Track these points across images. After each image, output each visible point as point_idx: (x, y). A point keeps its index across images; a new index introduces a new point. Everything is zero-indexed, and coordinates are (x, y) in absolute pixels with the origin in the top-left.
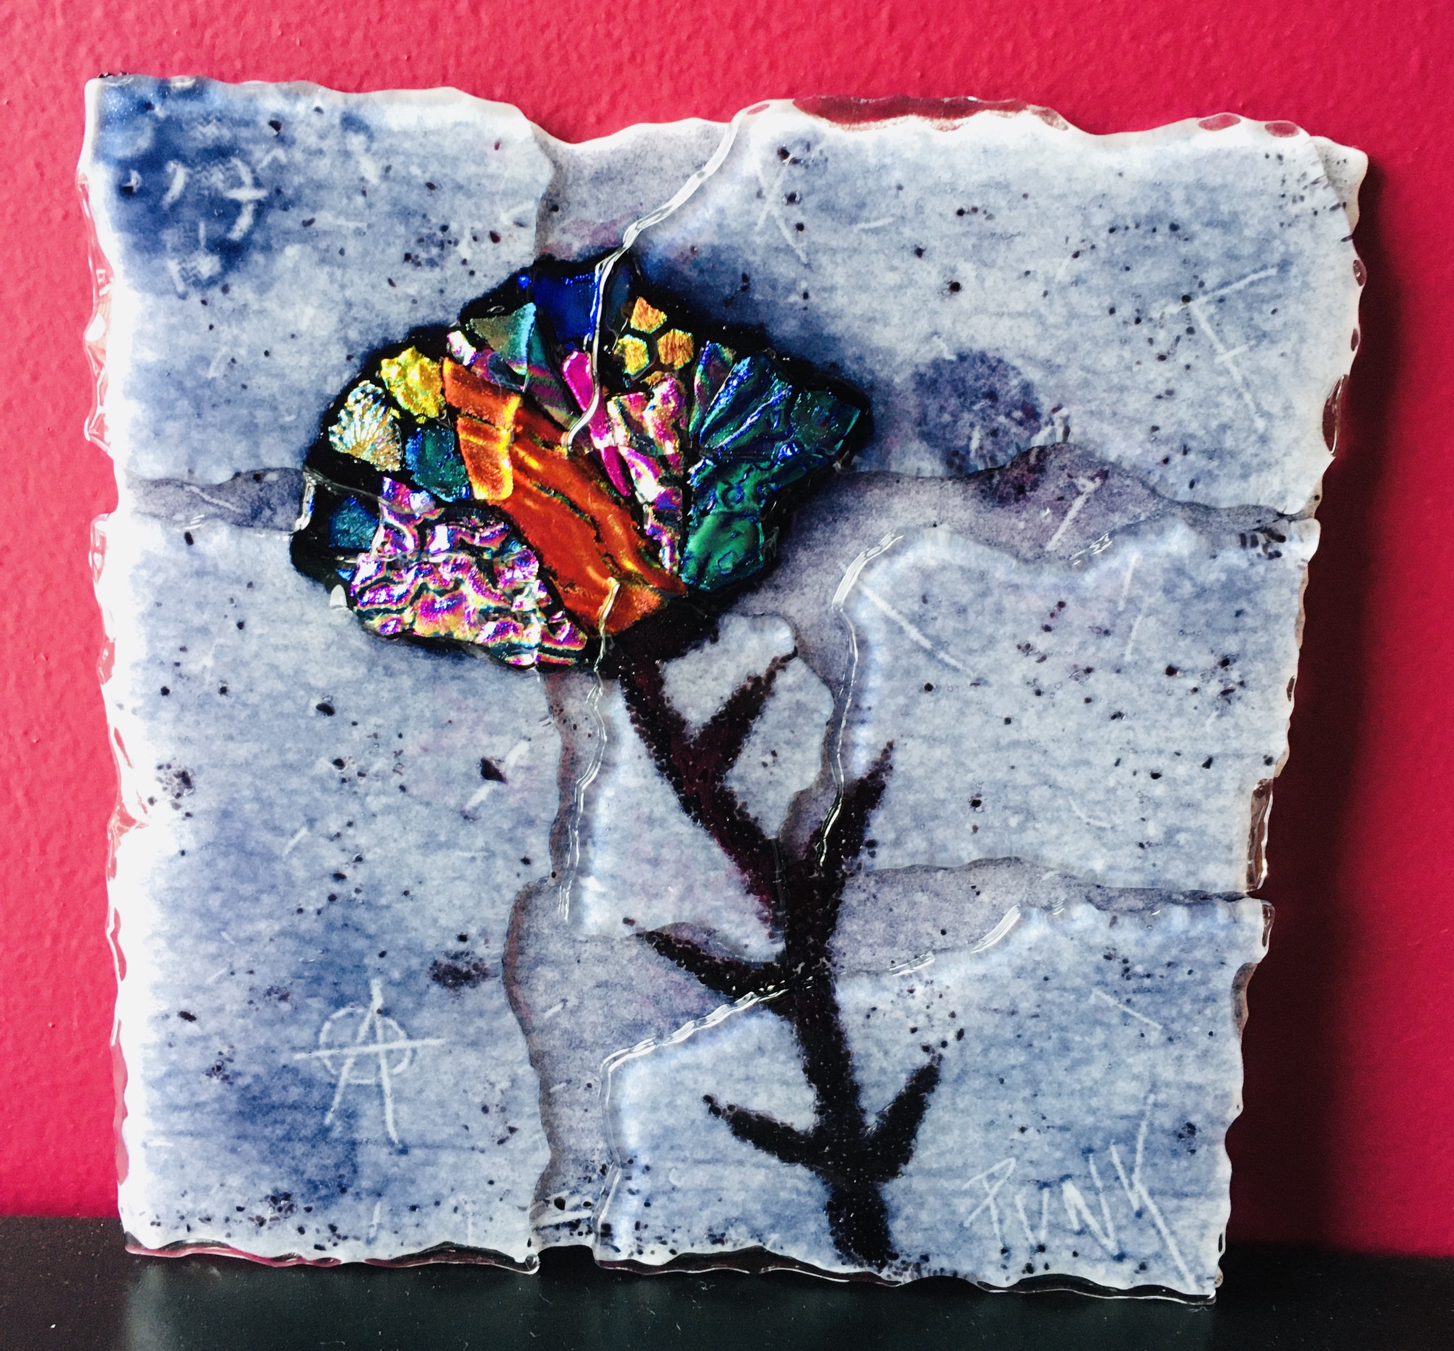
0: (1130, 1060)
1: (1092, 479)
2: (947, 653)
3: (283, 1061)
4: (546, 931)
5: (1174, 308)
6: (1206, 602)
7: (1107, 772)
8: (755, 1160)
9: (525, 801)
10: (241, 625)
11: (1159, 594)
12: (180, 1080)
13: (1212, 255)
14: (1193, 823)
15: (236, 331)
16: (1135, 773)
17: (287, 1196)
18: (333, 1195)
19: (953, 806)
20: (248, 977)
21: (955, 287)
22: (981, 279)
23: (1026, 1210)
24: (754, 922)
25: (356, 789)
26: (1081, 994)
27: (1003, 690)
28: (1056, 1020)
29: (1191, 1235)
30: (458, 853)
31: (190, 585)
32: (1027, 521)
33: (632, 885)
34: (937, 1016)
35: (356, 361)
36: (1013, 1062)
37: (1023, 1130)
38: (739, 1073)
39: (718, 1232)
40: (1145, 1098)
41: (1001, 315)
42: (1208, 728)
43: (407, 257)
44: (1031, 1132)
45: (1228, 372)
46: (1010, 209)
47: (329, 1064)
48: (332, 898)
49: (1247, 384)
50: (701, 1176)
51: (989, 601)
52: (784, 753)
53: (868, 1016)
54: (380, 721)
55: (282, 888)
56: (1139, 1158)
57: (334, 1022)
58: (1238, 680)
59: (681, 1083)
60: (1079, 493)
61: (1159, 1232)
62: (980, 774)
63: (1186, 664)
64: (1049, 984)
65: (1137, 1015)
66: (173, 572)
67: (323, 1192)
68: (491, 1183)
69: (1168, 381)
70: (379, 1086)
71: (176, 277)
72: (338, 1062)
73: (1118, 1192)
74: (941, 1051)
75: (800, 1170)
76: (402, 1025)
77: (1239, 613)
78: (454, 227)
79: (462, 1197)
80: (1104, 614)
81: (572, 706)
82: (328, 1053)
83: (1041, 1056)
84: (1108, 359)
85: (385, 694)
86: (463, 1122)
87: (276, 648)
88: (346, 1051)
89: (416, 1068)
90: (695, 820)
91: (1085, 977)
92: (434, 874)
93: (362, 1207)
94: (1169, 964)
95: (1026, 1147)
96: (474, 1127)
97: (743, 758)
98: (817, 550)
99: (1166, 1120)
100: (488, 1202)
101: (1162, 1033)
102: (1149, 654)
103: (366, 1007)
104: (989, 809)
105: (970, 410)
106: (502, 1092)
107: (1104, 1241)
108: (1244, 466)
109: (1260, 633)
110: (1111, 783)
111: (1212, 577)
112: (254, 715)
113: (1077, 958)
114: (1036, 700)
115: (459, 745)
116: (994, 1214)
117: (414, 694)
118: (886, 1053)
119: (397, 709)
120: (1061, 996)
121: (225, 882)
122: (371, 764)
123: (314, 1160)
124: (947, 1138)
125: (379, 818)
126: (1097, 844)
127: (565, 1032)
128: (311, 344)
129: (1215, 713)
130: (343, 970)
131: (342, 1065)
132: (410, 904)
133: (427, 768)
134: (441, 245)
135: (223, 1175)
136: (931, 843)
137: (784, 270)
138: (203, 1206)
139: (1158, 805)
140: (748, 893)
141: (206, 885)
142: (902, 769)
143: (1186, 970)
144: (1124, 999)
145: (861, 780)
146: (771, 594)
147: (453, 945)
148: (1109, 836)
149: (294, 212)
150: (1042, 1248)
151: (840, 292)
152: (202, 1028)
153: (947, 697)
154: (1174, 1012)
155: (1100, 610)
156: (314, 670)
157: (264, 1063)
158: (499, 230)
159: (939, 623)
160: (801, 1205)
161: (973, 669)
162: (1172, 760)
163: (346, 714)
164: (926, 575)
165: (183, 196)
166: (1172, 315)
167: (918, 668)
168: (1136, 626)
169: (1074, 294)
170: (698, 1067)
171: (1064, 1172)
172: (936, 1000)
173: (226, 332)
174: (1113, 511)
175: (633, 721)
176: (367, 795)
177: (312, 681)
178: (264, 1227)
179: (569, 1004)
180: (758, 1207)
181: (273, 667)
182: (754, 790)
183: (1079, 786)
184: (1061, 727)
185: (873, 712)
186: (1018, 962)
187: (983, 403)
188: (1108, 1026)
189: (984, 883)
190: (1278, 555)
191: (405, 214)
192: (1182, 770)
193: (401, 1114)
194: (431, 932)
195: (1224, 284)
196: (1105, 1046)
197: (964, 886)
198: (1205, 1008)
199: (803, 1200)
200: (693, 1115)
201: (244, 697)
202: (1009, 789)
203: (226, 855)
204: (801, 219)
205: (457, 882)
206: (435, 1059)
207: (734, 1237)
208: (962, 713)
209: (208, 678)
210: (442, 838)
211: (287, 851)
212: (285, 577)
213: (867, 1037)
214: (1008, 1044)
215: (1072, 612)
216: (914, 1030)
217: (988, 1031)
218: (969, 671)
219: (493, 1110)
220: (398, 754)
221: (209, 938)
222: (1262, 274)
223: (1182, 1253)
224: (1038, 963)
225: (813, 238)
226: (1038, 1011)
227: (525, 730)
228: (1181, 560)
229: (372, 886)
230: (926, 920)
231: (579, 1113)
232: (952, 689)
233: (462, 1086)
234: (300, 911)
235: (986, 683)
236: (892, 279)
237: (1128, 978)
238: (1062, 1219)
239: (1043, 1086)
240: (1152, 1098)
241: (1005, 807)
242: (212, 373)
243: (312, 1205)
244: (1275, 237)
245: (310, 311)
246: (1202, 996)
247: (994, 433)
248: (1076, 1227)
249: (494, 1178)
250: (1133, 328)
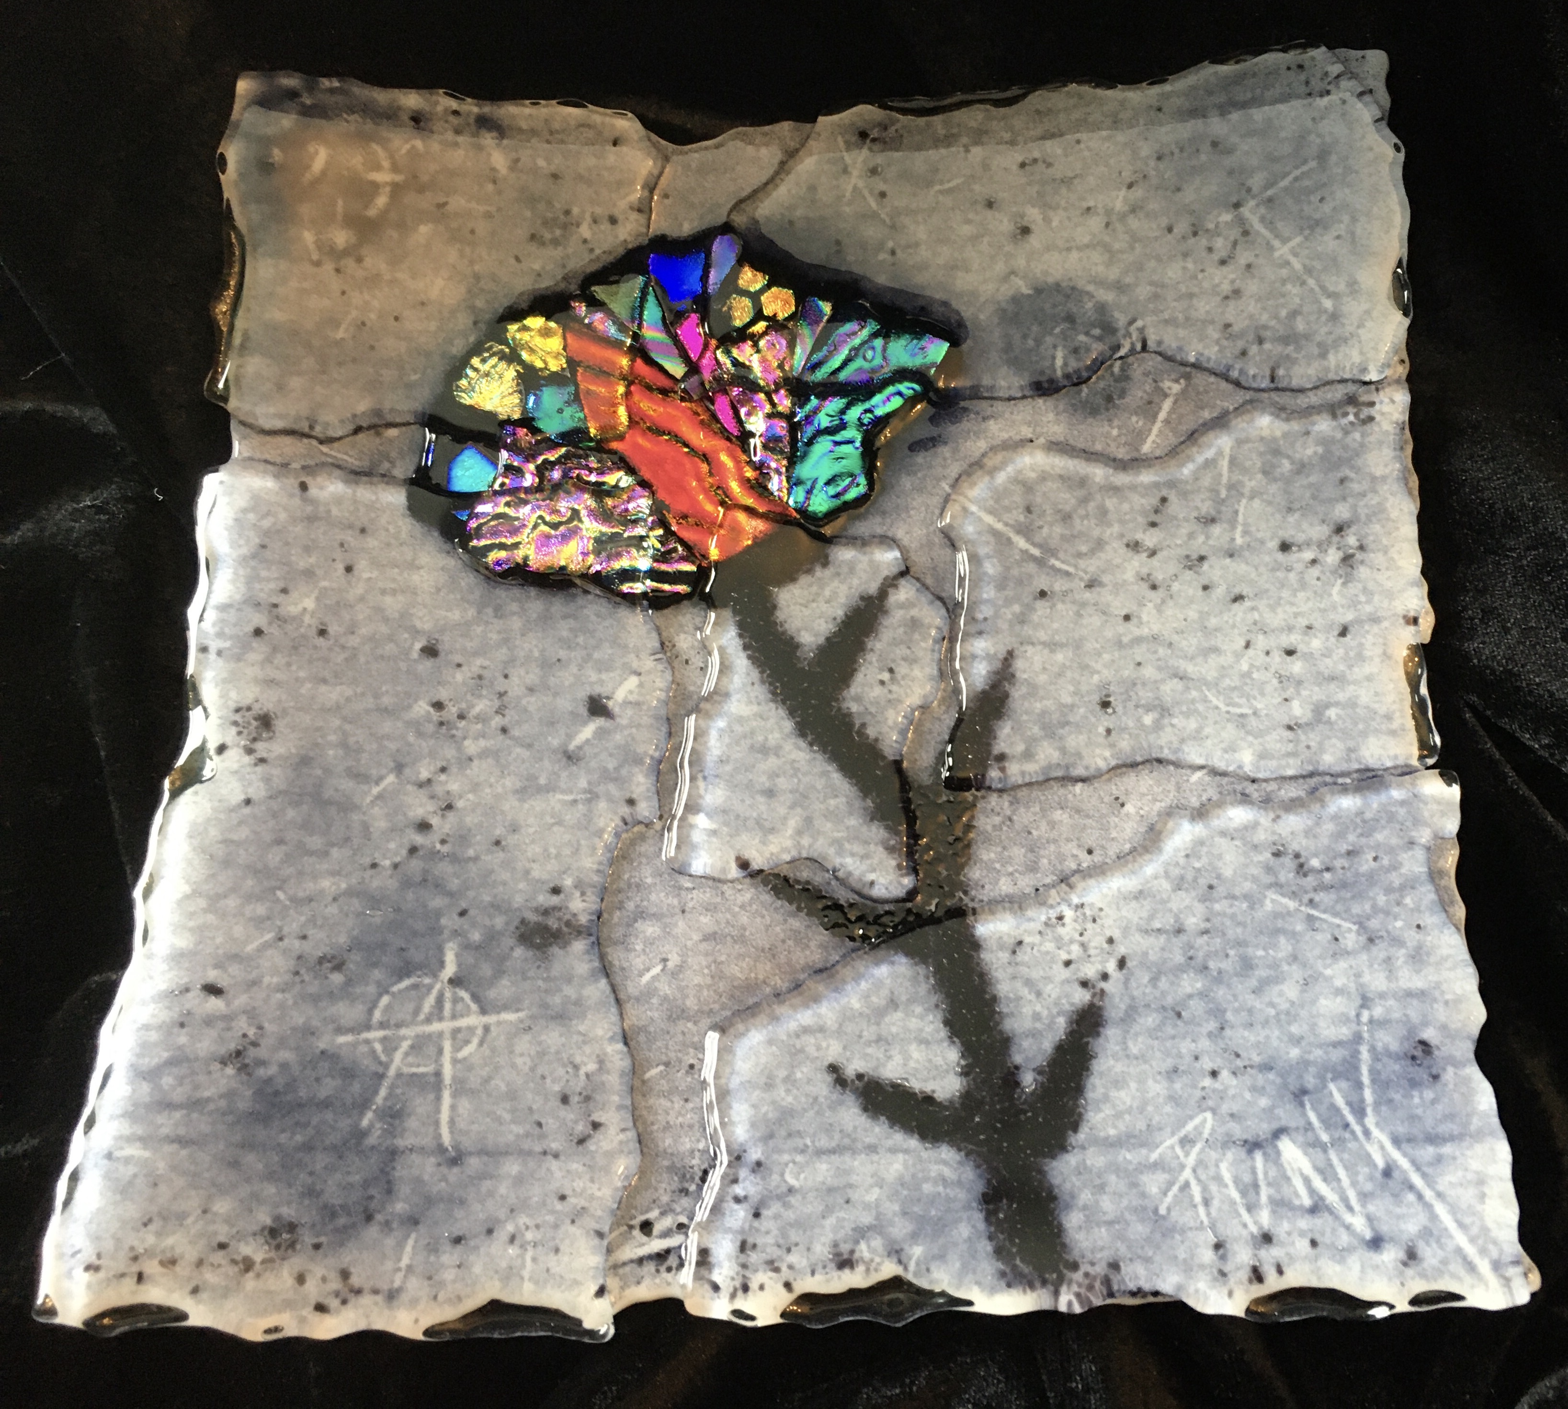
0: (1328, 972)
1: (1177, 381)
2: (1057, 559)
3: (322, 1045)
4: (649, 880)
5: (1227, 217)
6: (1308, 476)
7: (1238, 656)
8: (890, 1143)
9: (633, 739)
10: (349, 569)
11: (1259, 476)
12: (183, 1070)
13: (1254, 162)
14: (1341, 696)
15: (367, 297)
16: (1268, 653)
17: (292, 1227)
18: (354, 1226)
19: (1082, 710)
20: (297, 943)
21: (1025, 231)
22: (1047, 220)
23: (1237, 1181)
24: (880, 853)
25: (454, 732)
26: (1253, 901)
27: (1118, 587)
28: (1231, 934)
29: (1467, 1196)
30: (559, 796)
31: (299, 529)
32: (1119, 428)
33: (746, 819)
34: (1092, 944)
35: (482, 326)
36: (1189, 990)
37: (1214, 1074)
38: (869, 1033)
39: (845, 1248)
40: (1358, 1015)
41: (1069, 249)
42: (1336, 597)
43: (533, 237)
44: (1225, 1074)
45: (1288, 263)
46: (1066, 156)
47: (378, 1047)
48: (413, 850)
49: (1309, 271)
50: (823, 1170)
51: (1092, 505)
52: (902, 669)
53: (1014, 952)
54: (486, 663)
55: (356, 841)
56: (1368, 1095)
57: (393, 995)
58: (1357, 544)
59: (802, 1051)
60: (1166, 396)
61: (1420, 1197)
62: (1107, 674)
63: (1300, 538)
64: (1215, 894)
65: (1323, 916)
66: (283, 516)
67: (342, 1221)
68: (563, 1198)
69: (1233, 282)
70: (438, 1074)
71: (312, 246)
72: (390, 1046)
73: (1352, 1145)
74: (1103, 985)
75: (947, 1153)
76: (475, 998)
77: (1342, 481)
78: (576, 211)
79: (523, 1220)
80: (1208, 503)
81: (684, 642)
82: (380, 1034)
83: (1219, 978)
84: (1173, 272)
85: (494, 636)
86: (536, 1117)
87: (383, 592)
88: (403, 1031)
89: (486, 1050)
90: (811, 744)
91: (1255, 879)
92: (531, 820)
93: (390, 1242)
94: (1349, 853)
95: (1222, 1096)
96: (550, 1124)
97: (859, 677)
98: (919, 475)
99: (1389, 1040)
100: (556, 1226)
101: (1358, 933)
102: (1260, 535)
103: (435, 976)
104: (1120, 709)
105: (1051, 334)
106: (587, 1075)
107: (1348, 1218)
108: (1319, 345)
109: (1370, 495)
110: (1245, 667)
111: (1309, 452)
112: (352, 659)
113: (1242, 859)
114: (1152, 594)
115: (567, 683)
116: (1196, 1191)
117: (523, 635)
118: (1039, 994)
119: (504, 650)
120: (1231, 906)
121: (292, 835)
122: (473, 706)
123: (338, 1176)
124: (1122, 1094)
125: (476, 762)
126: (1242, 734)
127: (665, 998)
128: (440, 312)
129: (1340, 581)
130: (415, 934)
131: (396, 1049)
132: (501, 855)
133: (531, 708)
134: (565, 227)
135: (210, 1197)
136: (1063, 750)
137: (871, 232)
138: (170, 1241)
139: (1299, 683)
140: (872, 820)
141: (268, 837)
142: (1025, 676)
143: (1370, 856)
144: (1305, 900)
145: (984, 692)
146: (878, 519)
147: (545, 899)
148: (1253, 722)
149: (428, 194)
150: (1267, 1238)
151: (923, 247)
152: (228, 1005)
153: (1063, 602)
154: (1367, 907)
155: (1203, 501)
156: (420, 614)
157: (298, 1048)
158: (616, 213)
159: (1045, 531)
160: (948, 1199)
161: (1086, 573)
162: (1306, 634)
163: (450, 657)
164: (1028, 487)
165: (324, 173)
166: (1226, 223)
167: (1030, 576)
168: (1241, 510)
169: (1134, 223)
170: (821, 1029)
171: (1275, 1125)
172: (1089, 925)
173: (357, 298)
174: (1202, 408)
175: (746, 647)
176: (465, 738)
177: (419, 625)
178: (251, 1274)
179: (670, 964)
180: (896, 1207)
181: (379, 610)
182: (873, 710)
183: (1211, 675)
184: (1181, 617)
185: (989, 622)
186: (1176, 872)
187: (1064, 326)
188: (1293, 935)
189: (1127, 793)
190: (1371, 419)
191: (531, 200)
192: (1316, 643)
193: (461, 1110)
194: (522, 886)
195: (1269, 185)
196: (1294, 958)
197: (1107, 799)
198: (1402, 897)
199: (951, 1193)
200: (813, 1090)
201: (343, 640)
202: (1139, 686)
203: (297, 804)
204: (882, 187)
205: (555, 829)
206: (511, 1037)
207: (866, 1255)
208: (1079, 615)
209: (307, 619)
210: (542, 781)
211: (368, 799)
212: (400, 523)
213: (1014, 978)
214: (1180, 969)
215: (1175, 506)
216: (1068, 963)
217: (1153, 957)
218: (1081, 574)
219: (575, 1099)
220: (501, 695)
221: (259, 899)
222: (1305, 168)
223: (1461, 1225)
224: (1198, 870)
225: (896, 203)
226: (1208, 925)
227: (635, 664)
228: (1274, 440)
229: (461, 837)
230: (1068, 840)
231: (678, 1104)
232: (1065, 594)
233: (540, 1071)
234: (374, 866)
235: (1101, 584)
236: (967, 230)
237: (1305, 875)
238: (1286, 1191)
239: (1229, 1016)
240: (1365, 1016)
241: (1137, 706)
242: (340, 334)
243: (323, 1239)
244: (1309, 132)
245: (440, 282)
246: (1397, 883)
247: (1076, 351)
248: (1307, 1202)
249: (568, 1192)
250: (1192, 241)
